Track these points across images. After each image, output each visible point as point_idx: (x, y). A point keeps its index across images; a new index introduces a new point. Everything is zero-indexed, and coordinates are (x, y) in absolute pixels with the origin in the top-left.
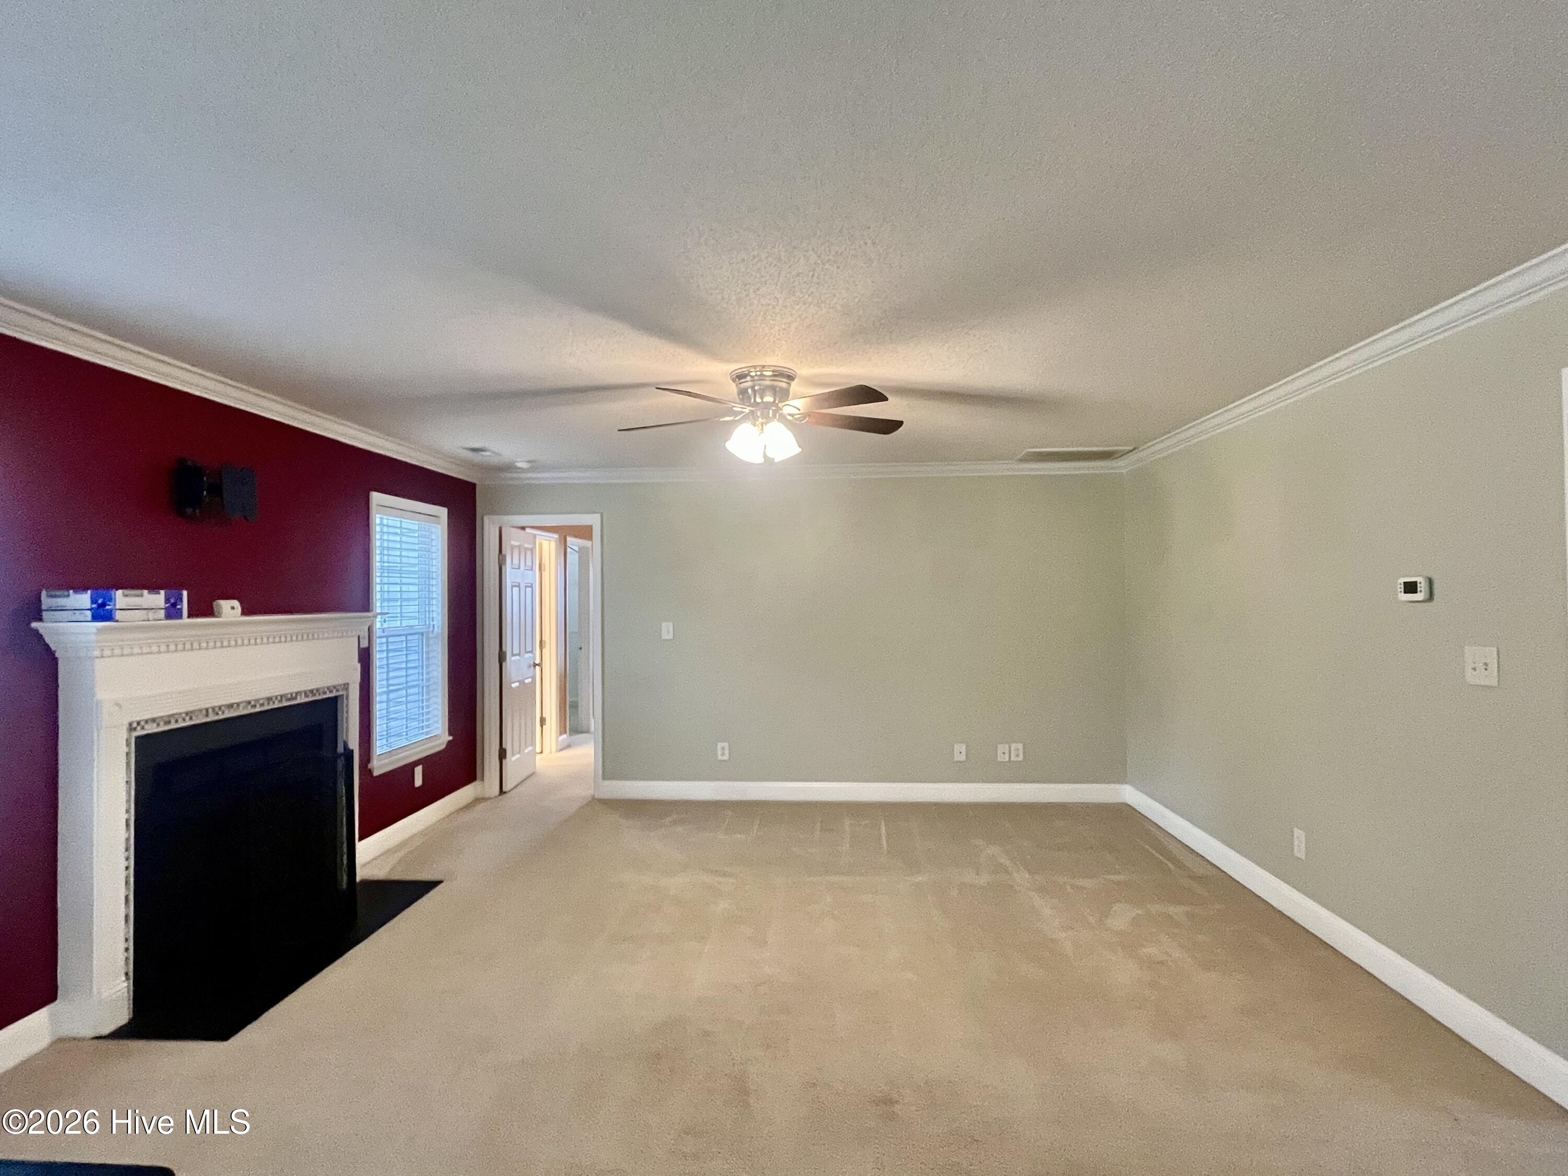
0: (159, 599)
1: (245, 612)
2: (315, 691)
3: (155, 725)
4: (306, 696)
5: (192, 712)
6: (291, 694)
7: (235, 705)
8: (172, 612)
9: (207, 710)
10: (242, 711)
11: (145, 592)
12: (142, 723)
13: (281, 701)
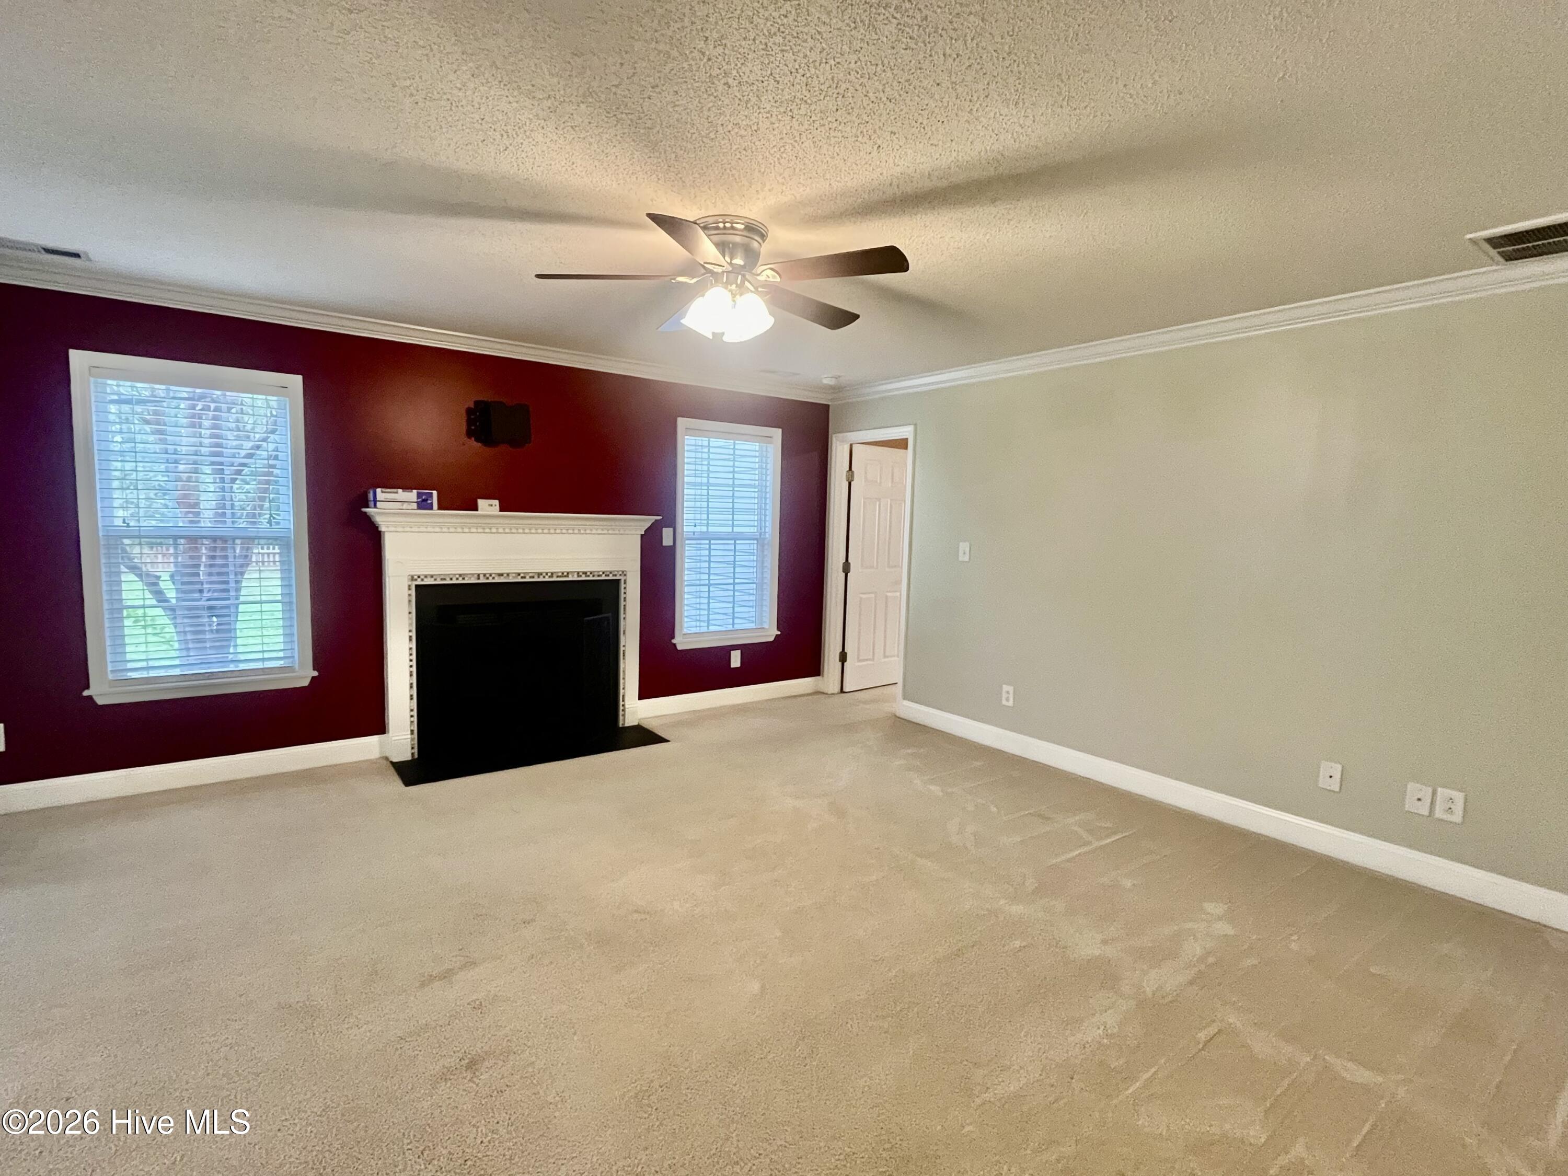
0: (413, 495)
1: (502, 509)
2: (588, 573)
3: (433, 579)
4: (579, 576)
5: (464, 574)
6: (563, 573)
7: (505, 575)
8: (424, 504)
9: (479, 575)
10: (511, 579)
11: (400, 491)
12: (422, 577)
13: (552, 576)
